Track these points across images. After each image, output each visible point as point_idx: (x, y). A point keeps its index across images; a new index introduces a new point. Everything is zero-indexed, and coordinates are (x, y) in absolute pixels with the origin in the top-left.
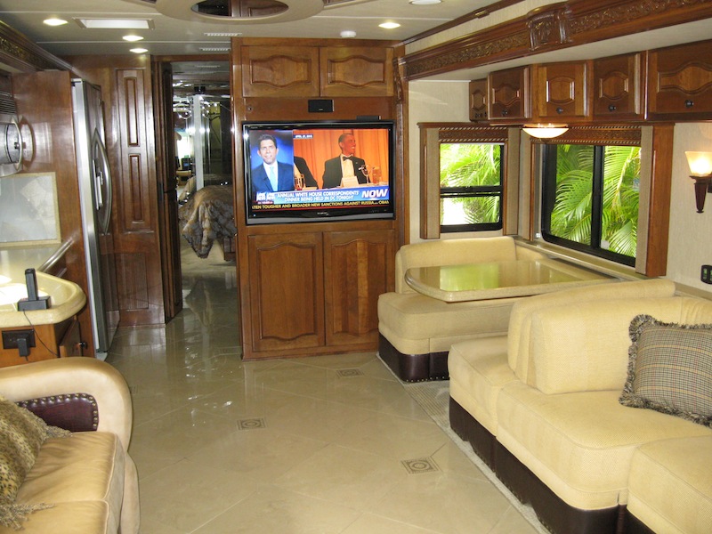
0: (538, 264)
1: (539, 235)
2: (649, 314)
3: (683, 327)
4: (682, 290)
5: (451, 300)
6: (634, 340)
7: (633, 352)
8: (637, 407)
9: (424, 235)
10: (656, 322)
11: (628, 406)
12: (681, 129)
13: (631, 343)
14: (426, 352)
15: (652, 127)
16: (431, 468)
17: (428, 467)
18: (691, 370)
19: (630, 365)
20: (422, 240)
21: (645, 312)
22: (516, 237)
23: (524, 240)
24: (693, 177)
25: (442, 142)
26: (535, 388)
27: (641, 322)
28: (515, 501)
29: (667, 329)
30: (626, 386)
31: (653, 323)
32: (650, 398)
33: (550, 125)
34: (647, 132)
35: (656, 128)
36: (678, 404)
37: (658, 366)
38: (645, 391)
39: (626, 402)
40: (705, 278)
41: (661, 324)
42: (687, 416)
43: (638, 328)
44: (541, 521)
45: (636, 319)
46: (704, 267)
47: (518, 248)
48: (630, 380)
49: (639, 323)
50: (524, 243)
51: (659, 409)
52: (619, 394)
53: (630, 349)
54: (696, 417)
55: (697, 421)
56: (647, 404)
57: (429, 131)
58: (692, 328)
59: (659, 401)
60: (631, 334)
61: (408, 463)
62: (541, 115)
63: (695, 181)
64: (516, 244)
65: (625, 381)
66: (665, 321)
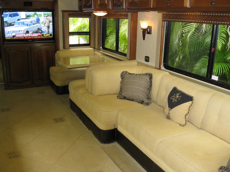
0: (101, 57)
1: (101, 48)
2: (127, 71)
3: (137, 74)
4: (139, 64)
5: (69, 68)
6: (122, 79)
7: (122, 83)
8: (122, 99)
9: (64, 48)
10: (129, 73)
11: (119, 99)
12: (140, 13)
13: (121, 80)
14: (64, 85)
15: (131, 13)
16: (63, 121)
17: (62, 120)
18: (137, 87)
19: (121, 86)
20: (64, 49)
21: (126, 70)
22: (94, 48)
23: (96, 49)
24: (142, 29)
25: (69, 17)
26: (92, 94)
27: (124, 73)
28: (87, 129)
29: (131, 75)
30: (119, 93)
31: (128, 73)
32: (125, 96)
33: (101, 12)
34: (130, 14)
35: (132, 13)
36: (134, 97)
37: (128, 86)
38: (124, 94)
39: (119, 97)
40: (146, 60)
41: (130, 74)
42: (136, 101)
43: (123, 75)
44: (94, 134)
45: (123, 72)
46: (146, 57)
47: (95, 51)
48: (121, 91)
49: (123, 74)
50: (96, 50)
51: (128, 99)
52: (117, 95)
53: (121, 81)
54: (139, 101)
55: (139, 102)
56: (125, 98)
57: (65, 13)
58: (139, 75)
59: (128, 97)
60: (121, 77)
61: (56, 120)
62: (97, 8)
63: (142, 30)
64: (94, 50)
65: (119, 91)
66: (132, 73)
